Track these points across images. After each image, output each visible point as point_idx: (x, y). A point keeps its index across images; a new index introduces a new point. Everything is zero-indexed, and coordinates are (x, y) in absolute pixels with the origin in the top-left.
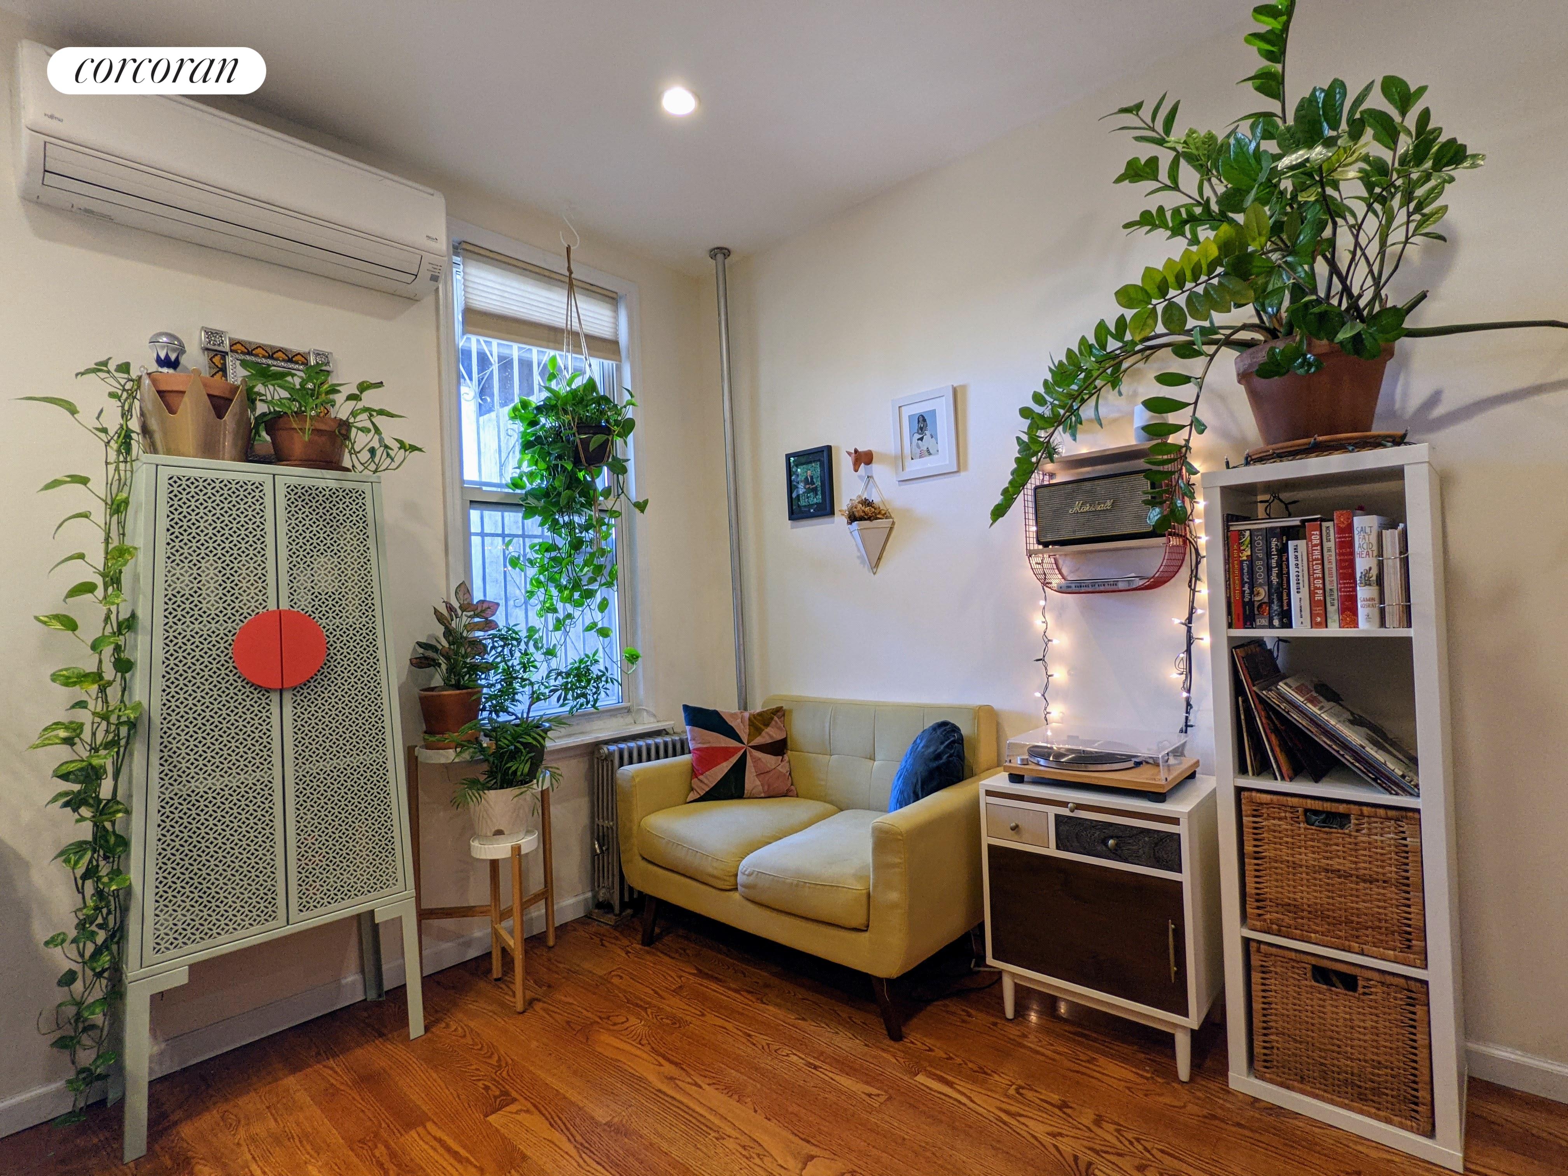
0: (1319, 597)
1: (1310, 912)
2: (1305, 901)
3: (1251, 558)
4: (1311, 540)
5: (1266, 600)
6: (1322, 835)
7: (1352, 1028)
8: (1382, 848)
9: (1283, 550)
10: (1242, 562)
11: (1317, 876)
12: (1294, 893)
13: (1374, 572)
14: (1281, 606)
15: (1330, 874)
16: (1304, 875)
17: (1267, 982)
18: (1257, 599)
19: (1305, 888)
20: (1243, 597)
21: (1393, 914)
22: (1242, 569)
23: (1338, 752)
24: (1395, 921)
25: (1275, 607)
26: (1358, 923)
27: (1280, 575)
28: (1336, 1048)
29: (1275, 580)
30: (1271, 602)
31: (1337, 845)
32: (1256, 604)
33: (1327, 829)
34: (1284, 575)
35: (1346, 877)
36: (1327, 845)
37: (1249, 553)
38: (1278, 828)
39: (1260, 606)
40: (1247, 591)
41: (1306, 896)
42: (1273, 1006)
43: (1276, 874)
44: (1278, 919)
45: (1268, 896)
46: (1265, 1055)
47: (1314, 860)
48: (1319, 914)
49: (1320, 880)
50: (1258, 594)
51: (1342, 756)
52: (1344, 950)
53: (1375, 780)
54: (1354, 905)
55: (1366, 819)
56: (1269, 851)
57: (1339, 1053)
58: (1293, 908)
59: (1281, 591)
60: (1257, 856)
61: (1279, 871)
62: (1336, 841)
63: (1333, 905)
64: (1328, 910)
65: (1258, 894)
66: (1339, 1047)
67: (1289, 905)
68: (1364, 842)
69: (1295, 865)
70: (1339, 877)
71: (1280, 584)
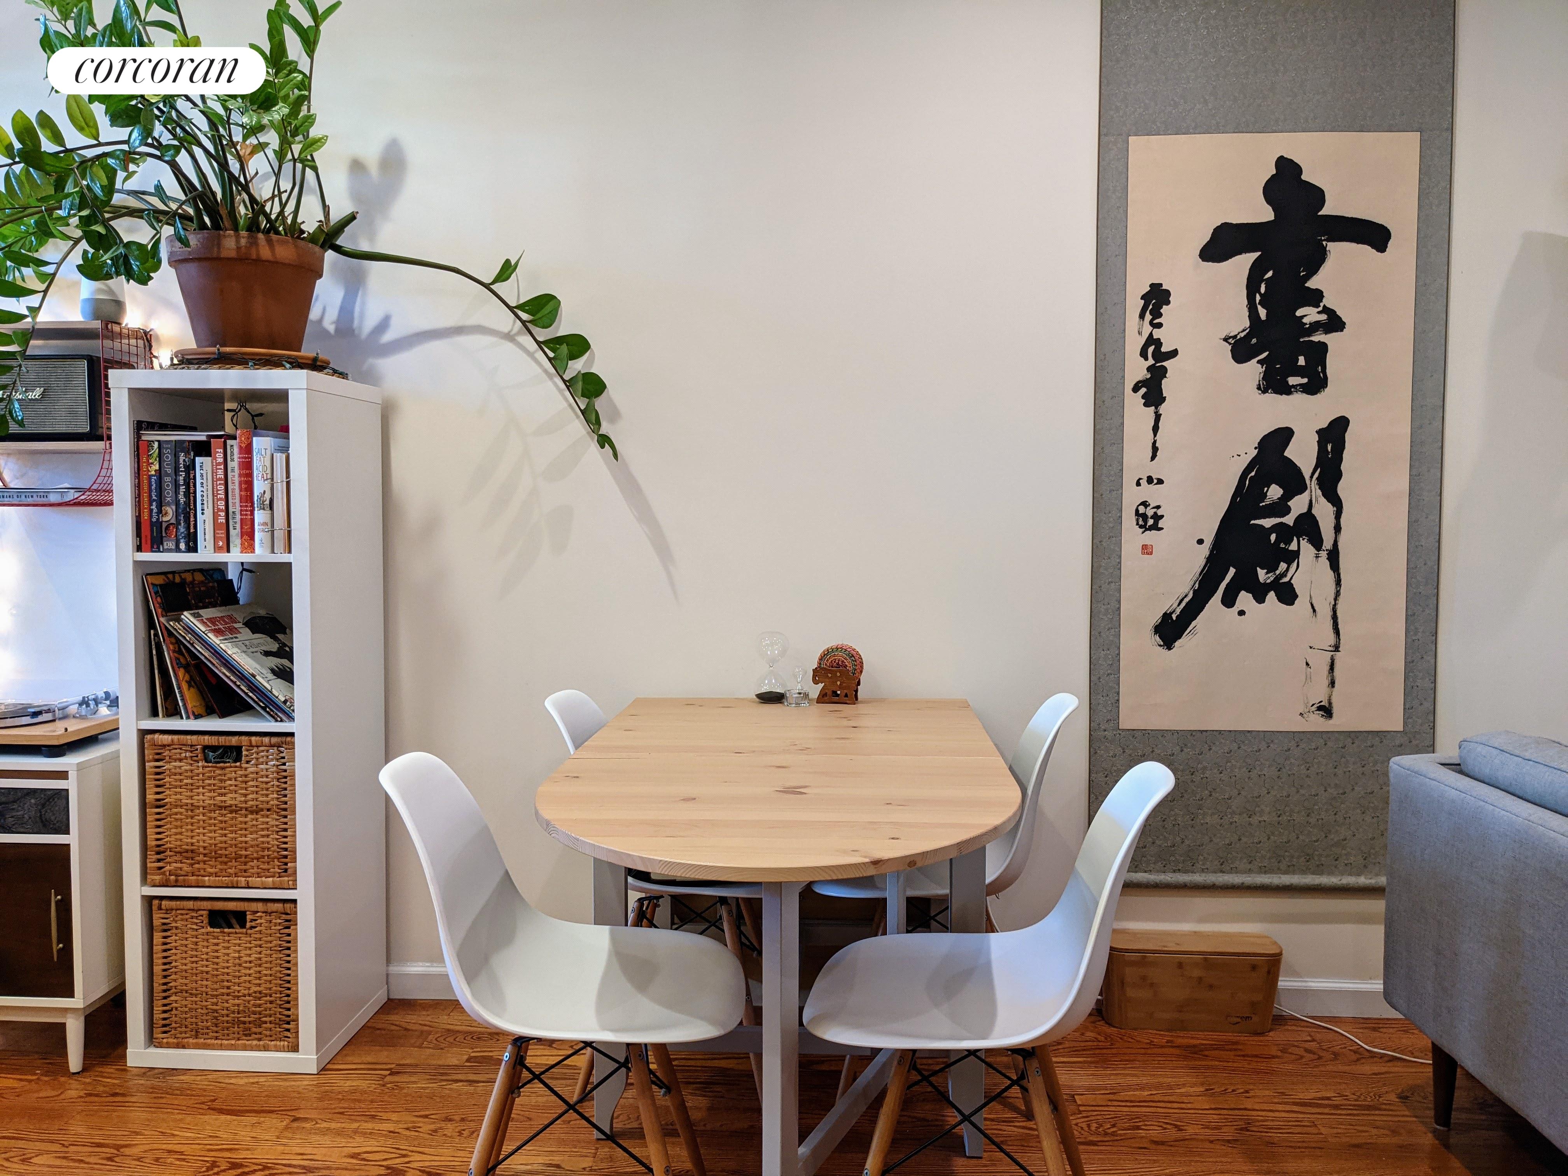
0: (222, 520)
1: (205, 855)
2: (201, 844)
3: (159, 472)
4: (215, 458)
5: (173, 521)
6: (218, 772)
7: (240, 965)
8: (267, 776)
9: (191, 467)
10: (150, 477)
11: (213, 815)
12: (192, 837)
13: (268, 496)
14: (188, 528)
15: (224, 812)
16: (201, 817)
17: (168, 940)
18: (165, 519)
19: (201, 830)
20: (151, 516)
21: (273, 840)
22: (150, 485)
23: (235, 683)
24: (275, 847)
25: (182, 529)
26: (246, 856)
27: (187, 494)
28: (225, 991)
29: (182, 499)
30: (179, 523)
31: (230, 779)
32: (164, 525)
33: (222, 765)
34: (190, 494)
35: (236, 812)
36: (221, 781)
37: (157, 467)
38: (178, 770)
39: (167, 528)
40: (155, 510)
41: (203, 839)
42: (174, 964)
43: (176, 820)
44: (177, 869)
45: (168, 845)
46: (165, 1019)
47: (211, 798)
48: (214, 854)
49: (215, 819)
50: (166, 513)
51: (238, 686)
52: (233, 887)
53: (264, 709)
54: (243, 839)
55: (255, 749)
56: (170, 798)
57: (228, 995)
58: (189, 854)
59: (188, 512)
60: (159, 804)
61: (178, 816)
62: (229, 776)
63: (225, 842)
64: (221, 849)
65: (158, 846)
66: (228, 988)
67: (187, 851)
68: (252, 773)
69: (193, 807)
70: (231, 812)
71: (187, 503)
